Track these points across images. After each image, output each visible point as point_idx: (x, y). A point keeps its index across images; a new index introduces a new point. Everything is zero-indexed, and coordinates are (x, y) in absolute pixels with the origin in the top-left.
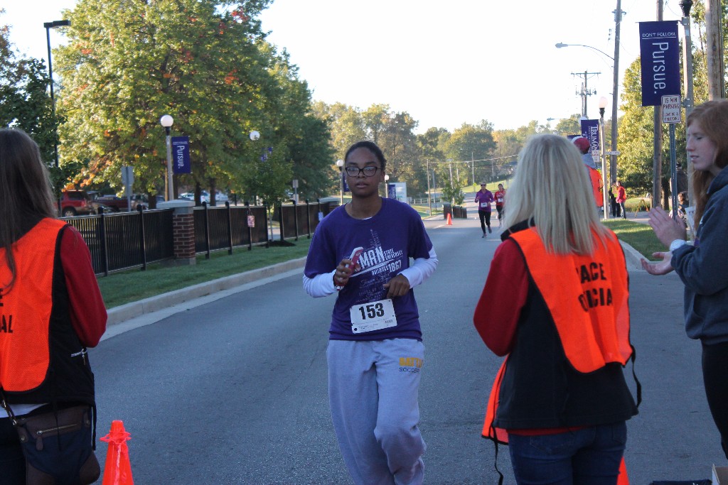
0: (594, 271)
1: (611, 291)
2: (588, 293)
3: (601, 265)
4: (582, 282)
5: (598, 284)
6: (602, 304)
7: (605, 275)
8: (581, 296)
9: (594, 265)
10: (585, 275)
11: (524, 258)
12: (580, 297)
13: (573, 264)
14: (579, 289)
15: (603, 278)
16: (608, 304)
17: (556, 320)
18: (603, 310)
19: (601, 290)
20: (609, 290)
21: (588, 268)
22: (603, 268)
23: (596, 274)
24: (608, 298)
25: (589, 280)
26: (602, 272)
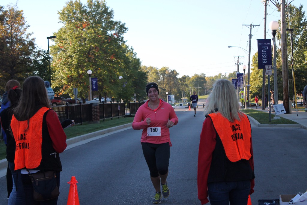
0: (236, 127)
1: (243, 133)
2: (235, 135)
3: (239, 125)
4: (233, 131)
5: (238, 131)
6: (239, 138)
7: (240, 129)
9: (237, 125)
10: (234, 129)
11: (212, 122)
12: (232, 136)
13: (229, 125)
14: (232, 133)
15: (239, 130)
16: (241, 139)
17: (223, 144)
18: (239, 141)
19: (239, 134)
20: (241, 134)
21: (235, 126)
22: (240, 126)
23: (237, 128)
24: (241, 137)
26: (239, 127)
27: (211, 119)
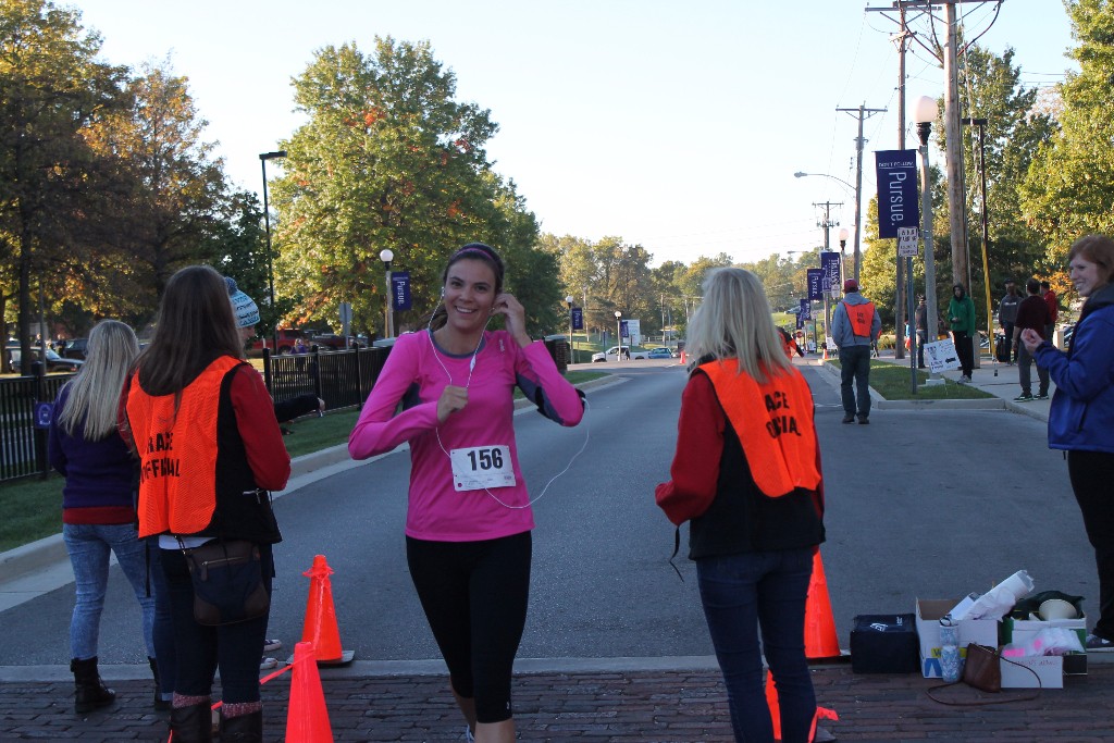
0: (778, 400)
1: (795, 418)
2: (774, 420)
3: (784, 394)
4: (768, 410)
5: (781, 412)
6: (785, 431)
7: (788, 404)
8: (769, 423)
9: (777, 394)
10: (771, 405)
11: (713, 386)
12: (768, 425)
13: (759, 394)
14: (767, 417)
15: (786, 406)
16: (791, 431)
17: (745, 447)
18: (788, 437)
19: (784, 418)
20: (792, 419)
21: (772, 397)
22: (785, 397)
23: (779, 403)
24: (791, 426)
25: (774, 409)
26: (785, 401)
27: (708, 377)
